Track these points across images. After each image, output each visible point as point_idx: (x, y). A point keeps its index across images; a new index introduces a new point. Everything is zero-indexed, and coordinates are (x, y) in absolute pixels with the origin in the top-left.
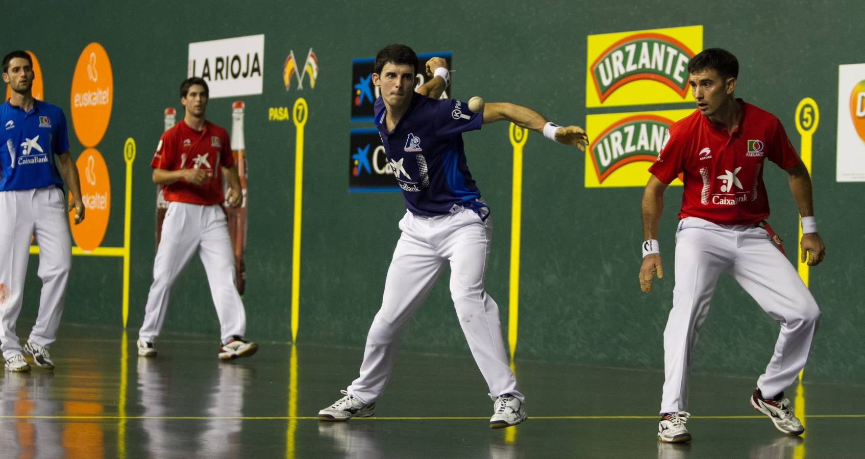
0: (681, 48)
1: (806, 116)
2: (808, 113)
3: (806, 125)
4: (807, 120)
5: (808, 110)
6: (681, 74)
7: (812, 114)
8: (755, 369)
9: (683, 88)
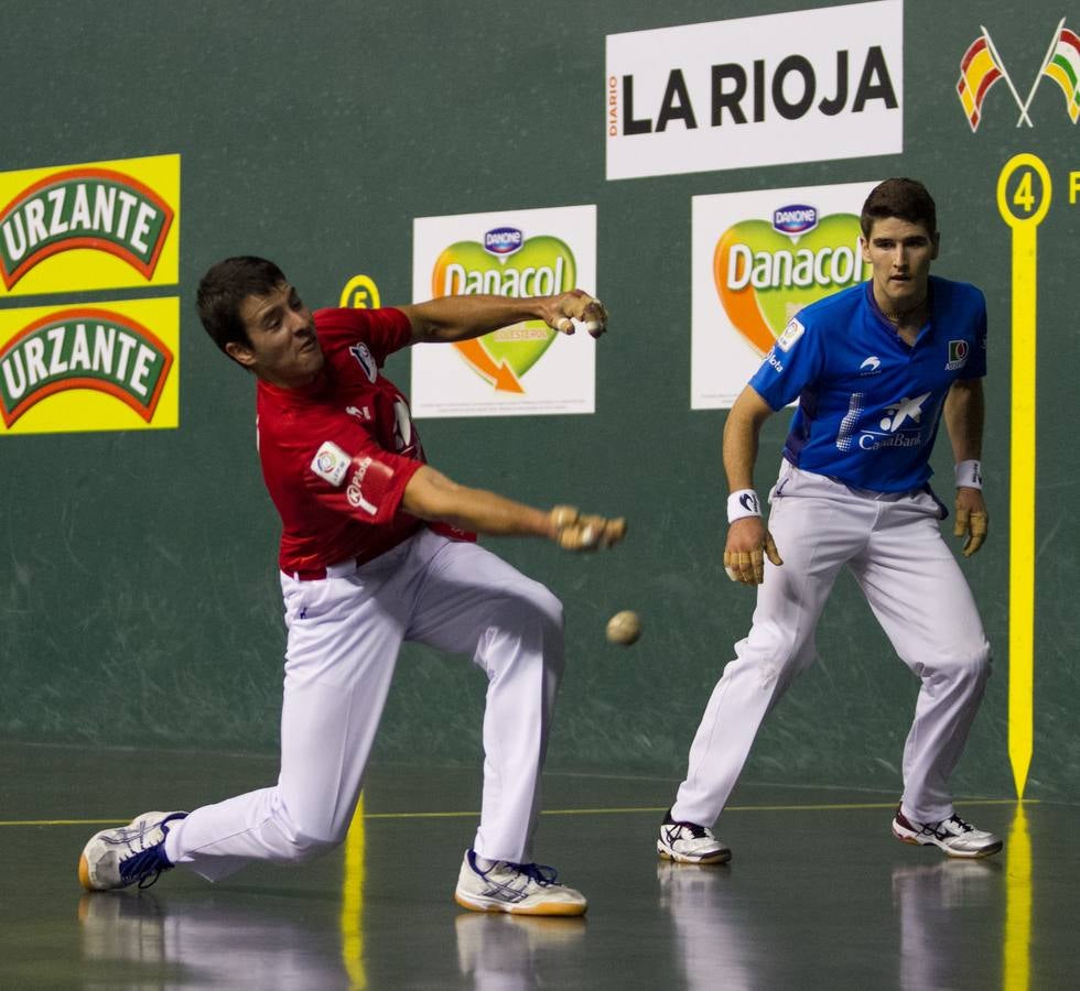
9: (147, 263)
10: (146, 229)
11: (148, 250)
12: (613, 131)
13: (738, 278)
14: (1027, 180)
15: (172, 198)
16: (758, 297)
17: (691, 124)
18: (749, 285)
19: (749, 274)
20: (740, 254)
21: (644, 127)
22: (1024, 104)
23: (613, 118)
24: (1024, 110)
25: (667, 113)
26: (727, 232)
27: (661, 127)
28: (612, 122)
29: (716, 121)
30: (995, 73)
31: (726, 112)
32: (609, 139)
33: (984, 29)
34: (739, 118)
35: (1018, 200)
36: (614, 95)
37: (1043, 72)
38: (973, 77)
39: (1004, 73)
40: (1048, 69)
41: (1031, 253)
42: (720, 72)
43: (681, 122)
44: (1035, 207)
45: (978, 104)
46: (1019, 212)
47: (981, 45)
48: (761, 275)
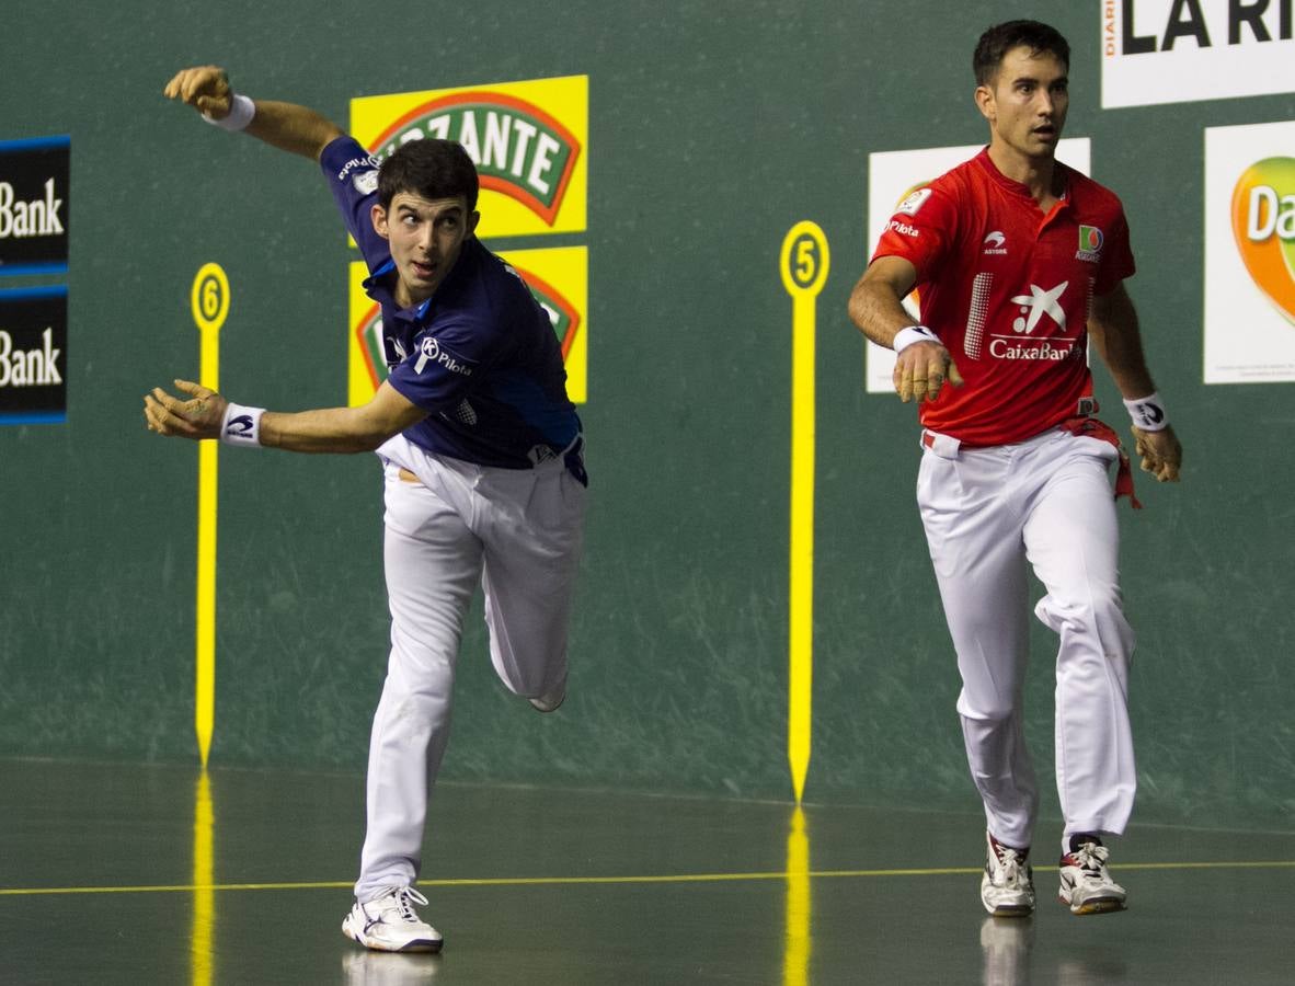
0: (545, 123)
1: (803, 258)
2: (807, 252)
3: (804, 276)
4: (804, 267)
5: (806, 245)
6: (544, 175)
7: (815, 253)
8: (705, 778)
9: (548, 205)
10: (547, 165)
11: (550, 189)
12: (1110, 50)
13: (1260, 226)
15: (579, 127)
16: (1284, 248)
18: (1274, 235)
19: (1274, 222)
20: (1263, 198)
23: (1109, 35)
26: (1247, 172)
27: (1168, 45)
28: (1109, 39)
29: (1234, 37)
31: (1245, 27)
48: (1288, 222)
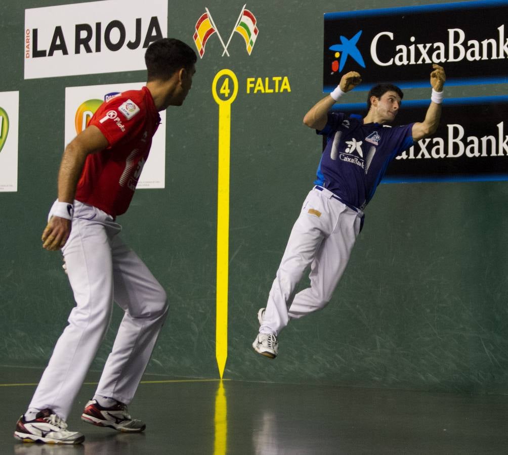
14: (226, 82)
17: (65, 52)
20: (88, 116)
21: (42, 54)
22: (226, 46)
23: (28, 50)
24: (226, 48)
25: (54, 47)
26: (82, 105)
28: (27, 51)
30: (212, 30)
32: (26, 59)
33: (207, 9)
34: (88, 50)
35: (222, 91)
36: (28, 38)
37: (235, 30)
38: (201, 32)
39: (216, 30)
40: (237, 29)
41: (228, 117)
42: (79, 28)
43: (60, 52)
44: (230, 95)
45: (203, 45)
46: (222, 97)
47: (205, 17)
